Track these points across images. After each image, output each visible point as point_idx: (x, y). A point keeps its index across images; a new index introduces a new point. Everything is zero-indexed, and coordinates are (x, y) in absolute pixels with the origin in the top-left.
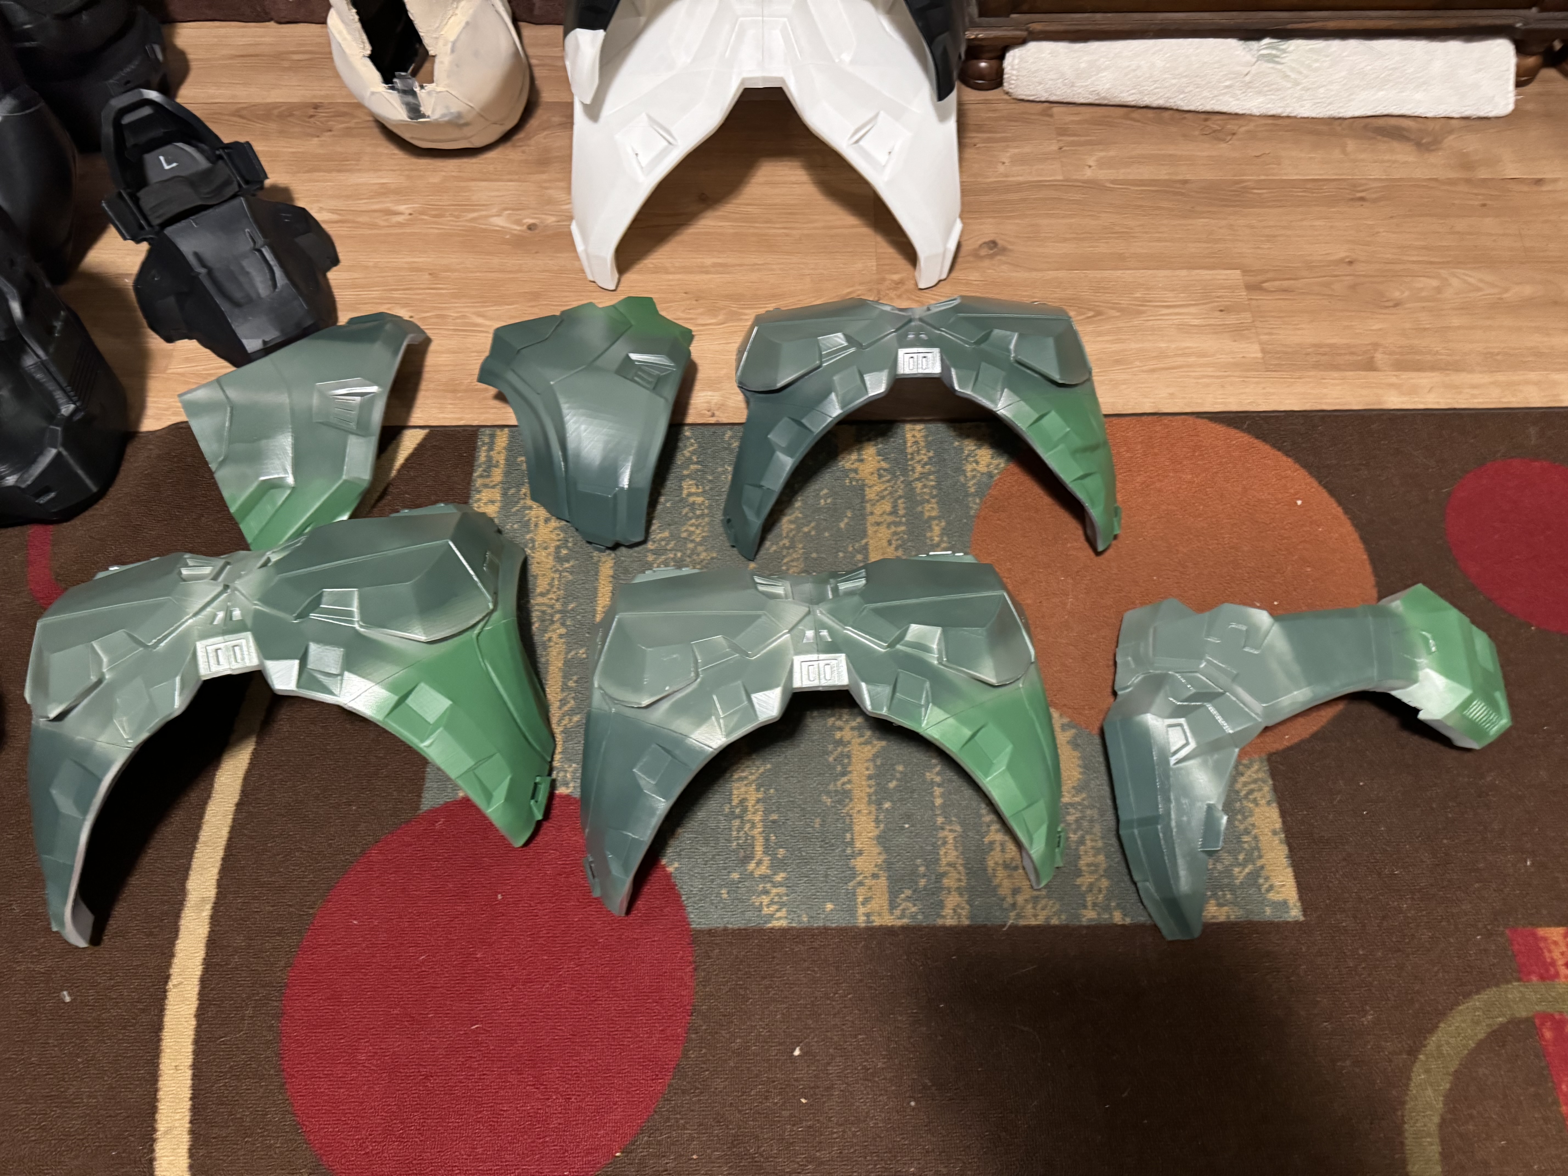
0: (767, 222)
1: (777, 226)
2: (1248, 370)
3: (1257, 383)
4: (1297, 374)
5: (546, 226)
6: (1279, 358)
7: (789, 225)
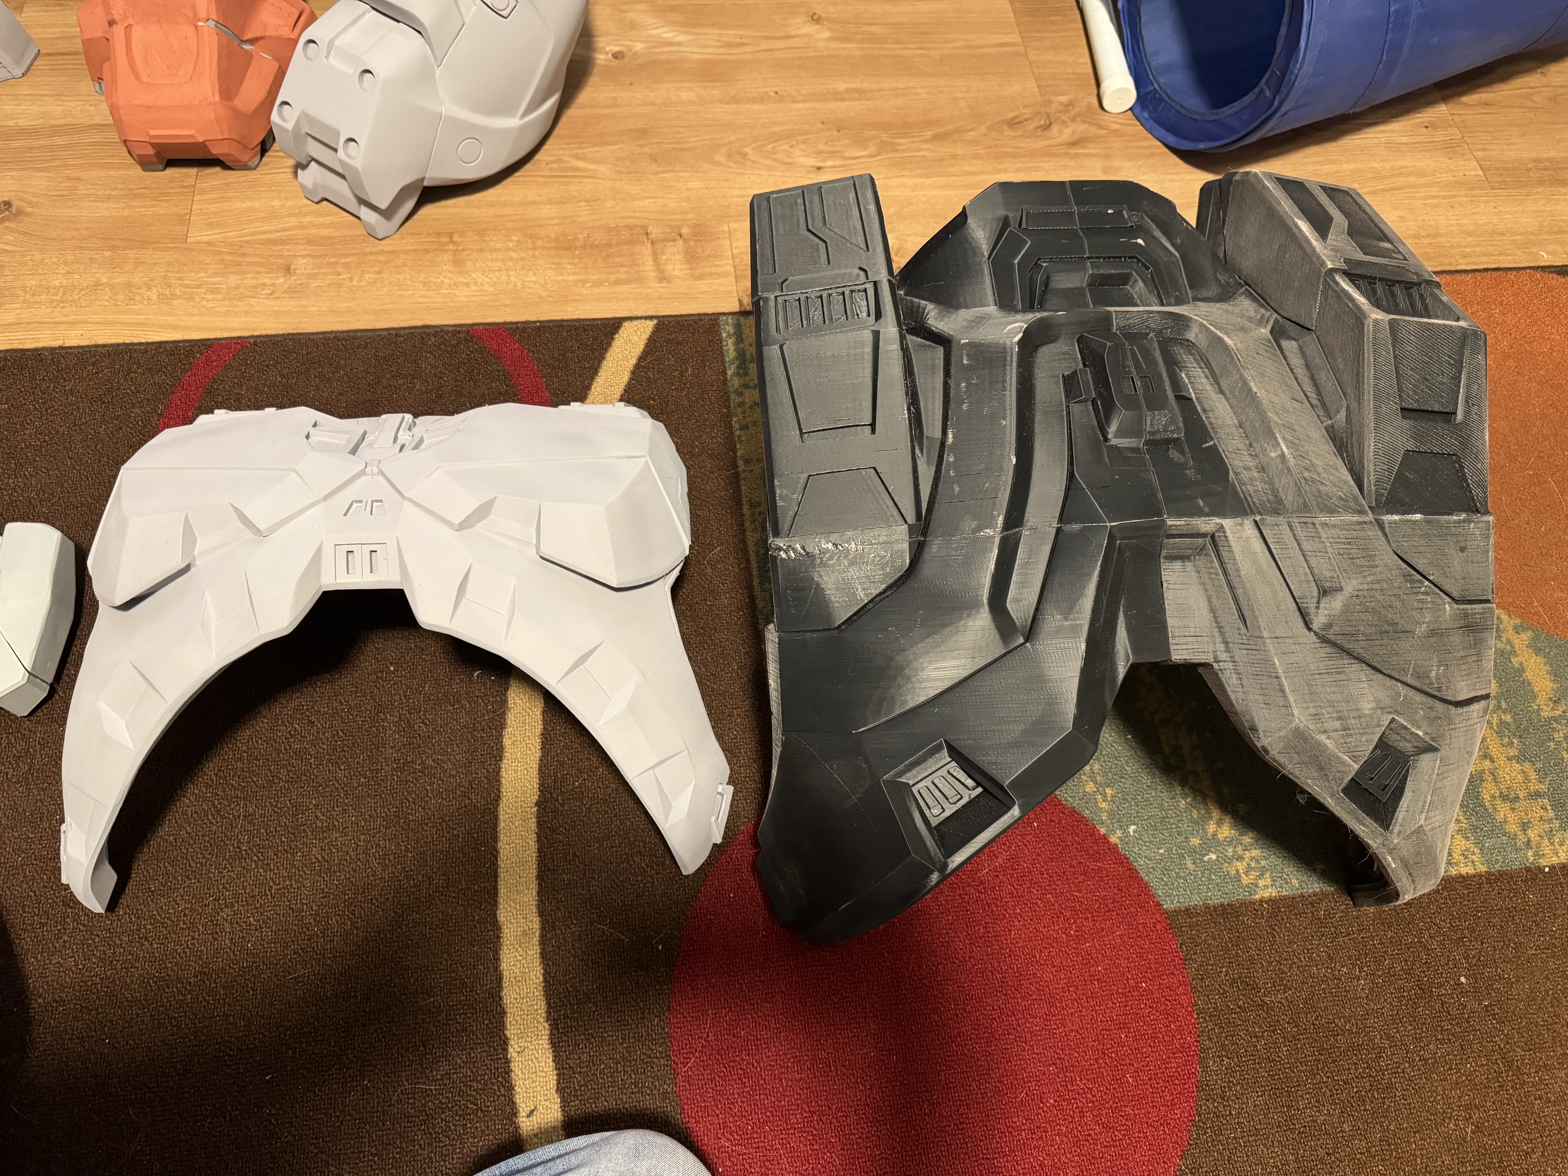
0: (897, 43)
1: (910, 46)
2: (1472, 189)
3: (1487, 202)
4: (1524, 191)
5: (636, 54)
6: (1501, 175)
7: (923, 45)
